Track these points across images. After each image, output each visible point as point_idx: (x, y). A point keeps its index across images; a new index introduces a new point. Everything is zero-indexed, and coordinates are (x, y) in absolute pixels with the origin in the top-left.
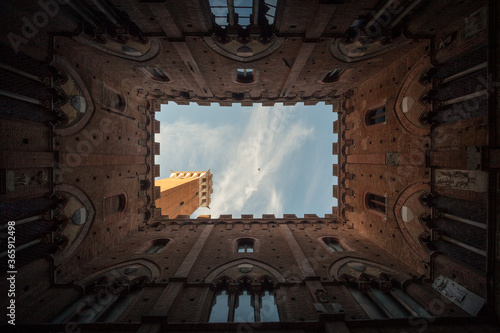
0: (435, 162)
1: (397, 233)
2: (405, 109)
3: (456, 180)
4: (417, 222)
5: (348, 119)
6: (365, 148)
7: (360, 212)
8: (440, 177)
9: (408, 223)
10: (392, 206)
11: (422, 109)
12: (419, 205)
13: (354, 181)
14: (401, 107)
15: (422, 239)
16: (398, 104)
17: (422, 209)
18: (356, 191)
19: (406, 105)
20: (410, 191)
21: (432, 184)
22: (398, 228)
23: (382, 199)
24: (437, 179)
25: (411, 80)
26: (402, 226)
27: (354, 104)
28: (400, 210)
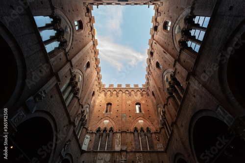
0: (123, 134)
1: (100, 118)
2: (140, 121)
3: (118, 141)
4: (104, 126)
5: (139, 93)
6: (128, 103)
7: (105, 100)
8: (119, 135)
9: (103, 123)
10: (108, 116)
11: (139, 128)
12: (110, 127)
13: (116, 96)
14: (141, 119)
15: (99, 128)
16: (141, 118)
17: (108, 128)
18: (112, 98)
19: (141, 121)
20: (114, 123)
21: (116, 132)
22: (101, 119)
23: (110, 111)
24: (118, 134)
25: (148, 124)
26: (102, 120)
27: (144, 96)
28: (107, 119)
